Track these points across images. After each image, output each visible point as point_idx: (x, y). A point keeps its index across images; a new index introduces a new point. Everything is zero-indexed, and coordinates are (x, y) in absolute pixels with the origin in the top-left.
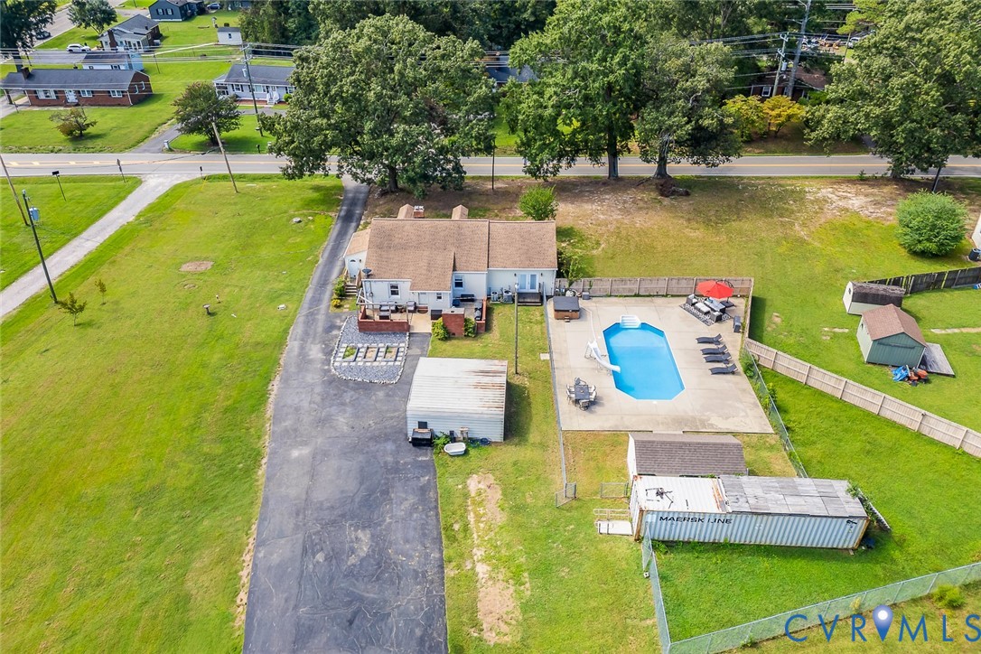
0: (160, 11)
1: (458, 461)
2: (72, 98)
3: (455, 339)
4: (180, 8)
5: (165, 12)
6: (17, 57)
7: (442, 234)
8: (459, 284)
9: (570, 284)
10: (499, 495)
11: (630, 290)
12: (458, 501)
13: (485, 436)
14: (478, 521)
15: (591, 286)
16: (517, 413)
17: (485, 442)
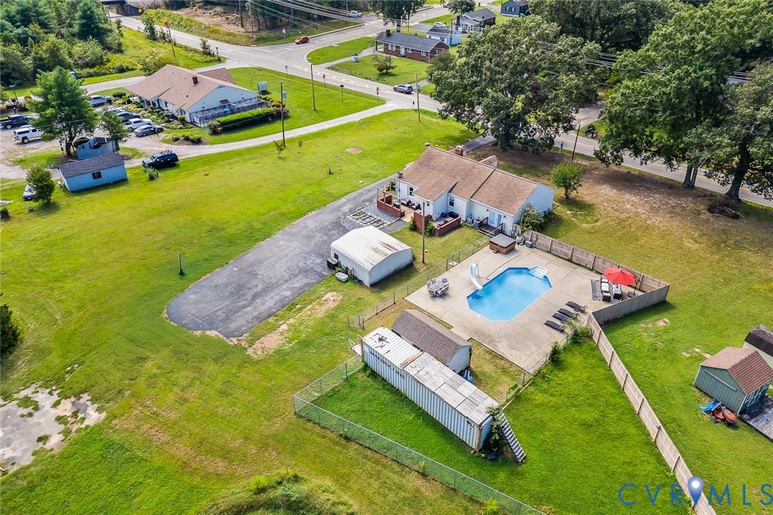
0: (508, 8)
1: (337, 283)
2: (403, 52)
3: (418, 232)
4: (521, 7)
5: (510, 9)
6: (399, 26)
7: (460, 168)
8: (452, 204)
9: (523, 232)
10: (332, 307)
11: (565, 254)
12: (313, 297)
13: (363, 280)
14: (309, 310)
15: (537, 239)
16: (395, 280)
17: (360, 282)
